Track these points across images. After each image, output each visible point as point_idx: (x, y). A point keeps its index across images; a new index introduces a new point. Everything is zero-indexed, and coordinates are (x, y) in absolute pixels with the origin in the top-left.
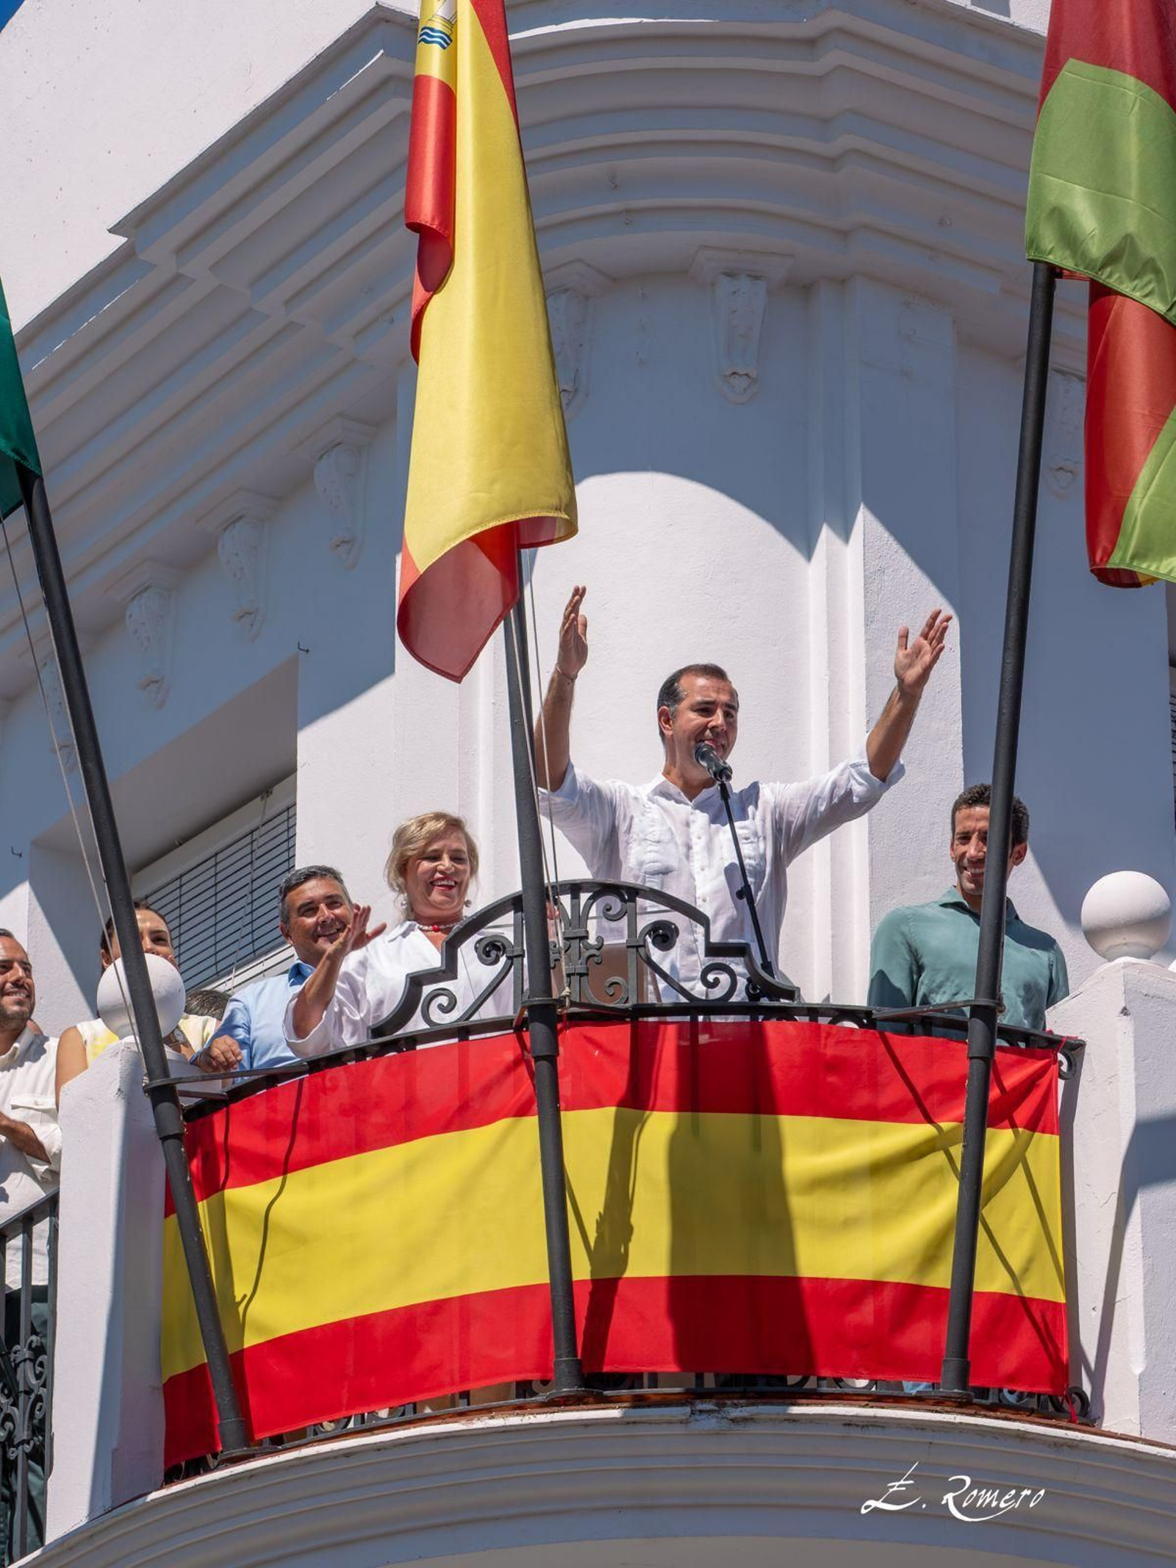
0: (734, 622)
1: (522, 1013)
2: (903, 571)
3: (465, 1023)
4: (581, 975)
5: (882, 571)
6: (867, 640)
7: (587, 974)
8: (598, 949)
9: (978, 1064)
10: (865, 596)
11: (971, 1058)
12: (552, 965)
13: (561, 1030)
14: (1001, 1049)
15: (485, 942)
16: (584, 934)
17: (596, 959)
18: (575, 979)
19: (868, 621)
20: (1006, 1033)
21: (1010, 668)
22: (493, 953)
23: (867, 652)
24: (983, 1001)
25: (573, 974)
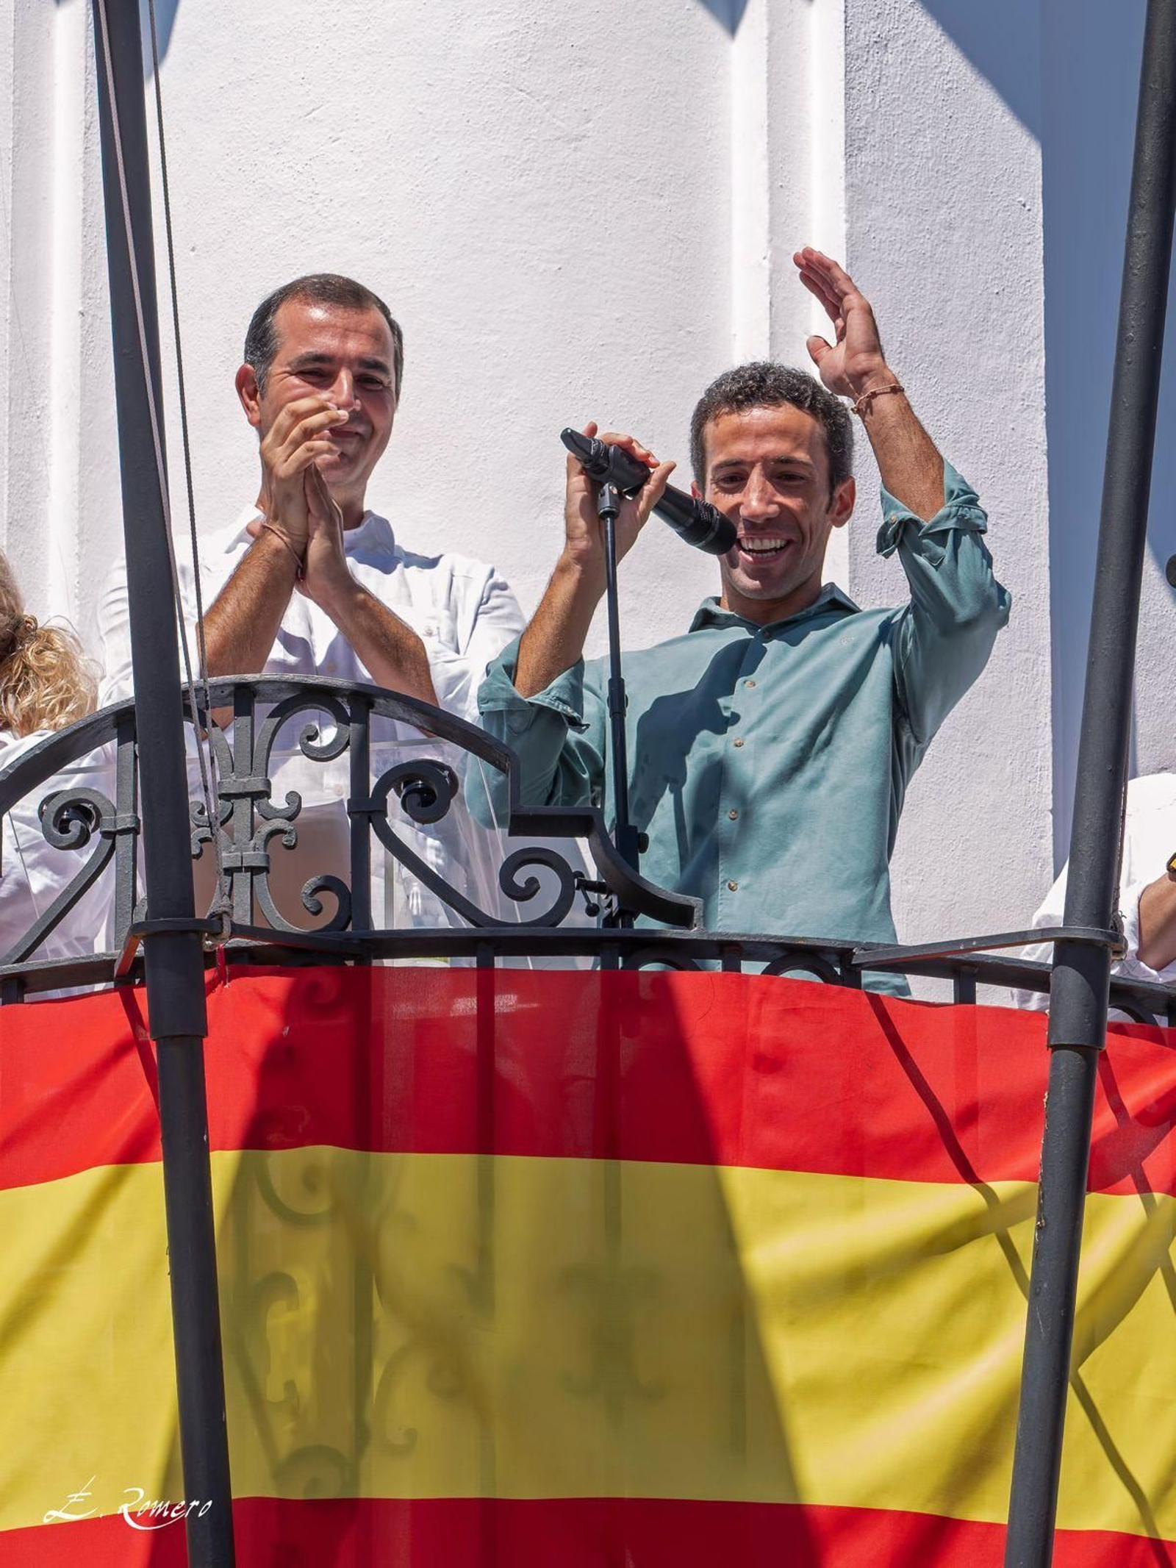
0: (575, 149)
1: (130, 948)
2: (925, 45)
3: (18, 967)
4: (254, 871)
5: (882, 44)
6: (850, 187)
7: (266, 869)
8: (290, 819)
9: (1070, 1060)
10: (847, 96)
11: (1055, 1048)
12: (195, 851)
13: (213, 984)
14: (1119, 1029)
15: (57, 803)
16: (261, 788)
17: (284, 838)
18: (242, 879)
19: (853, 146)
20: (1125, 994)
21: (1141, 247)
22: (75, 826)
23: (849, 210)
24: (1080, 932)
25: (239, 869)
